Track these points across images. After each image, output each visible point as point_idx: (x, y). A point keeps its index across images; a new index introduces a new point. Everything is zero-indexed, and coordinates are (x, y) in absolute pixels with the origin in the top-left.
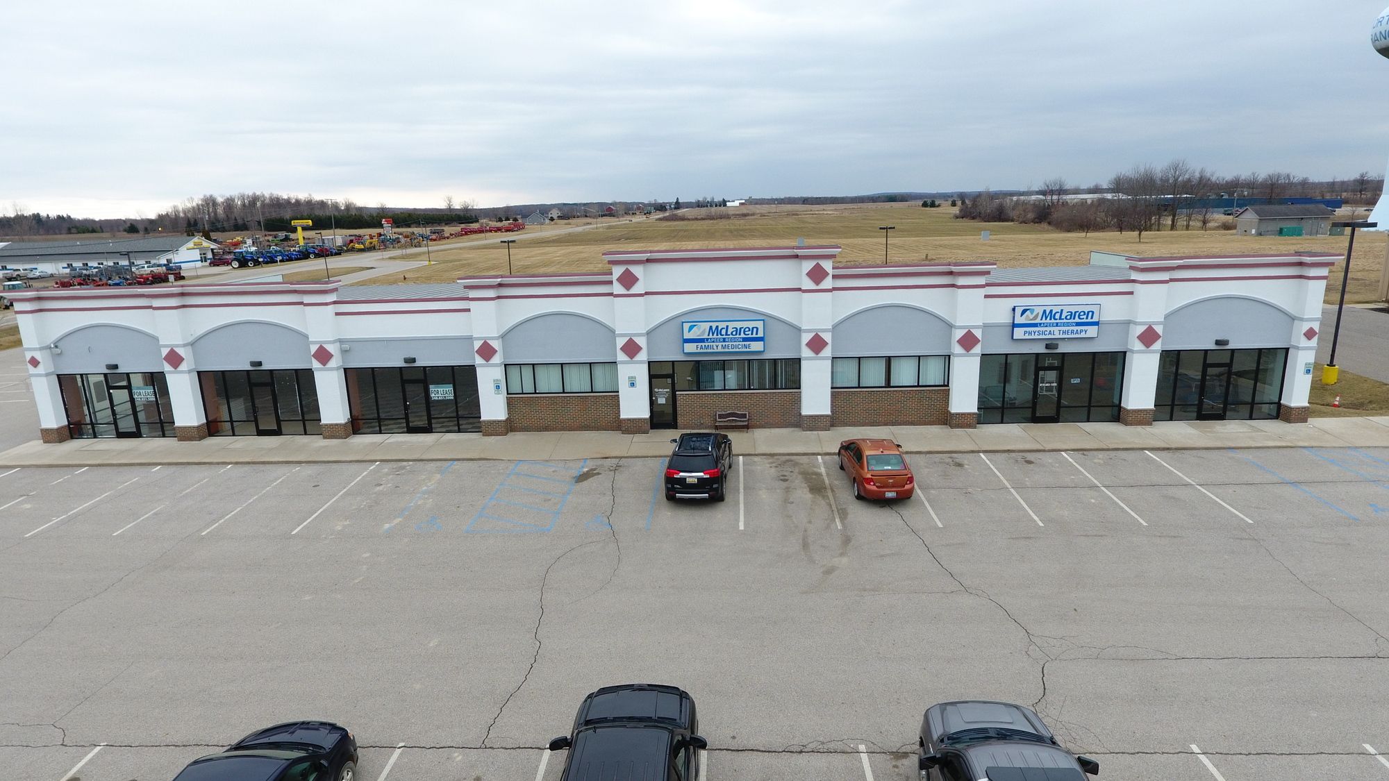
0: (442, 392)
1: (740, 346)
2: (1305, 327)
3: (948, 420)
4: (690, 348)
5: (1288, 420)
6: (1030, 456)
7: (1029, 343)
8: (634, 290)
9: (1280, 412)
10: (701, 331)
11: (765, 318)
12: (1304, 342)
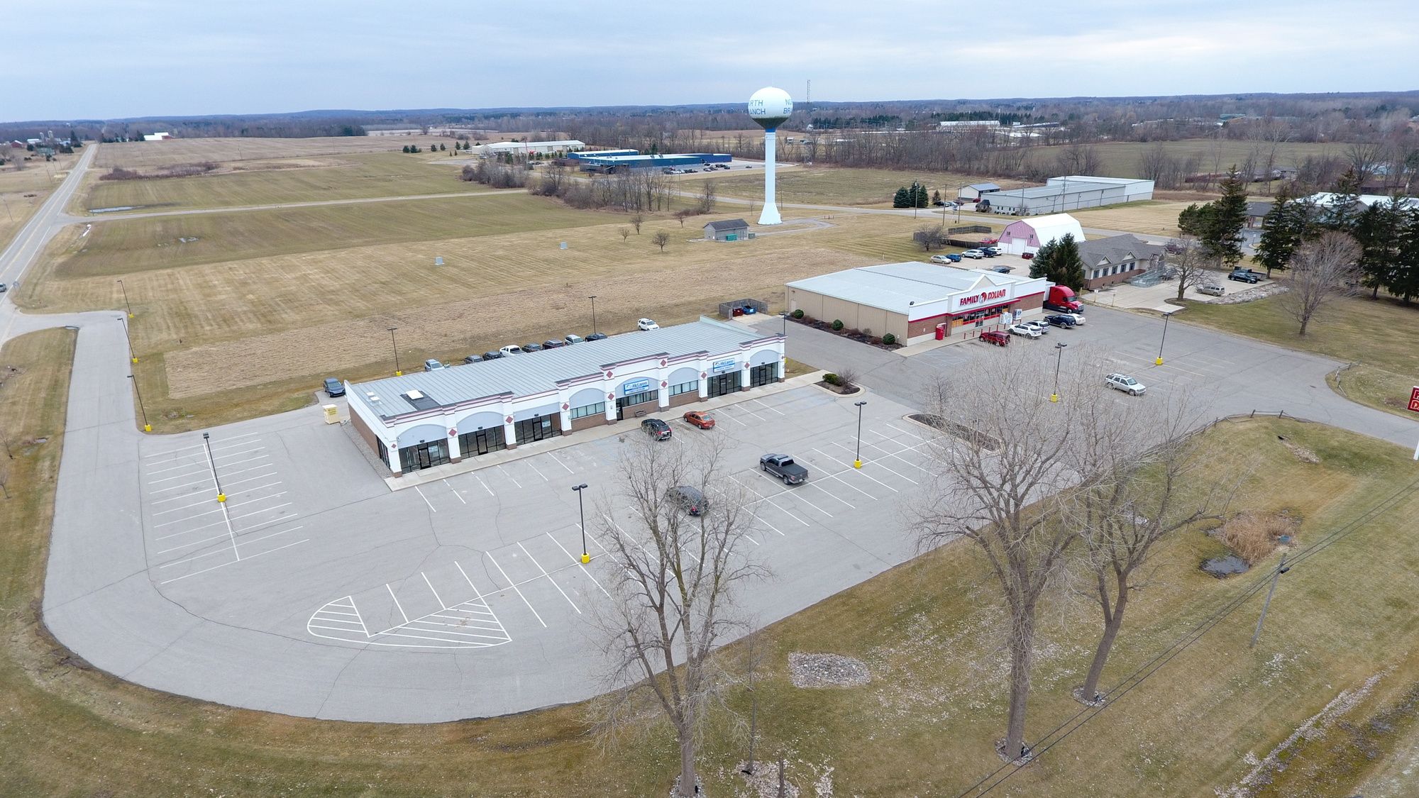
0: (546, 424)
1: (642, 389)
2: (781, 356)
3: (700, 400)
4: (627, 393)
5: (780, 382)
6: (729, 407)
7: (718, 373)
8: (612, 377)
9: (778, 380)
10: (630, 386)
11: (648, 379)
12: (781, 360)
